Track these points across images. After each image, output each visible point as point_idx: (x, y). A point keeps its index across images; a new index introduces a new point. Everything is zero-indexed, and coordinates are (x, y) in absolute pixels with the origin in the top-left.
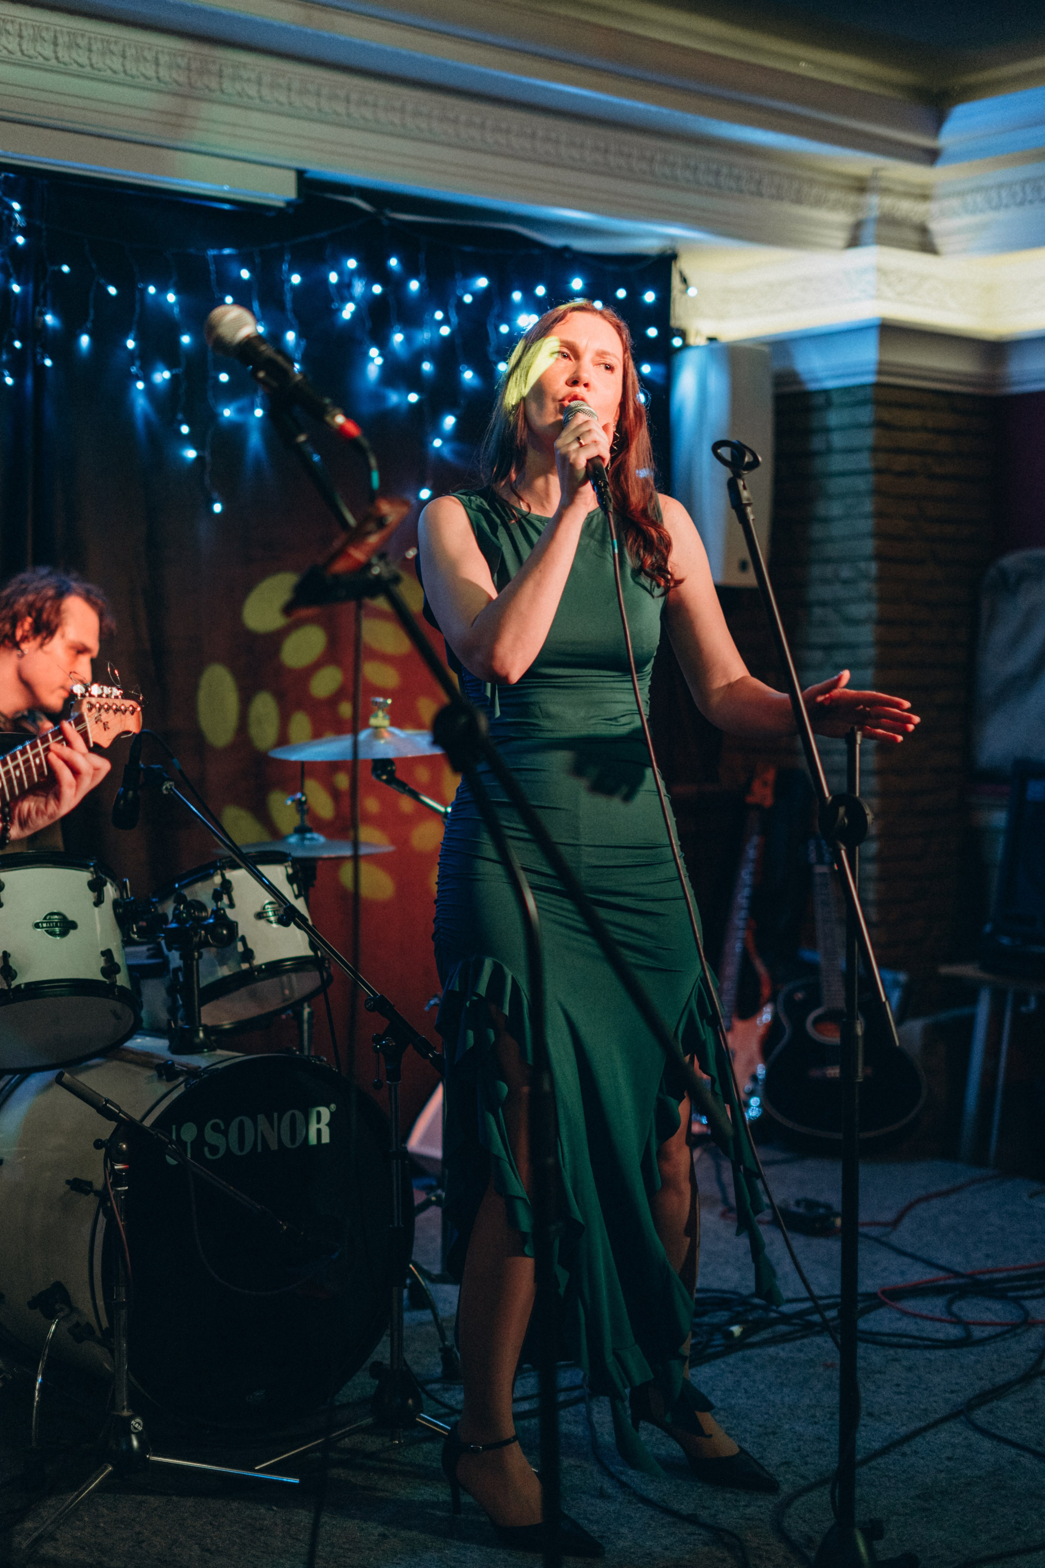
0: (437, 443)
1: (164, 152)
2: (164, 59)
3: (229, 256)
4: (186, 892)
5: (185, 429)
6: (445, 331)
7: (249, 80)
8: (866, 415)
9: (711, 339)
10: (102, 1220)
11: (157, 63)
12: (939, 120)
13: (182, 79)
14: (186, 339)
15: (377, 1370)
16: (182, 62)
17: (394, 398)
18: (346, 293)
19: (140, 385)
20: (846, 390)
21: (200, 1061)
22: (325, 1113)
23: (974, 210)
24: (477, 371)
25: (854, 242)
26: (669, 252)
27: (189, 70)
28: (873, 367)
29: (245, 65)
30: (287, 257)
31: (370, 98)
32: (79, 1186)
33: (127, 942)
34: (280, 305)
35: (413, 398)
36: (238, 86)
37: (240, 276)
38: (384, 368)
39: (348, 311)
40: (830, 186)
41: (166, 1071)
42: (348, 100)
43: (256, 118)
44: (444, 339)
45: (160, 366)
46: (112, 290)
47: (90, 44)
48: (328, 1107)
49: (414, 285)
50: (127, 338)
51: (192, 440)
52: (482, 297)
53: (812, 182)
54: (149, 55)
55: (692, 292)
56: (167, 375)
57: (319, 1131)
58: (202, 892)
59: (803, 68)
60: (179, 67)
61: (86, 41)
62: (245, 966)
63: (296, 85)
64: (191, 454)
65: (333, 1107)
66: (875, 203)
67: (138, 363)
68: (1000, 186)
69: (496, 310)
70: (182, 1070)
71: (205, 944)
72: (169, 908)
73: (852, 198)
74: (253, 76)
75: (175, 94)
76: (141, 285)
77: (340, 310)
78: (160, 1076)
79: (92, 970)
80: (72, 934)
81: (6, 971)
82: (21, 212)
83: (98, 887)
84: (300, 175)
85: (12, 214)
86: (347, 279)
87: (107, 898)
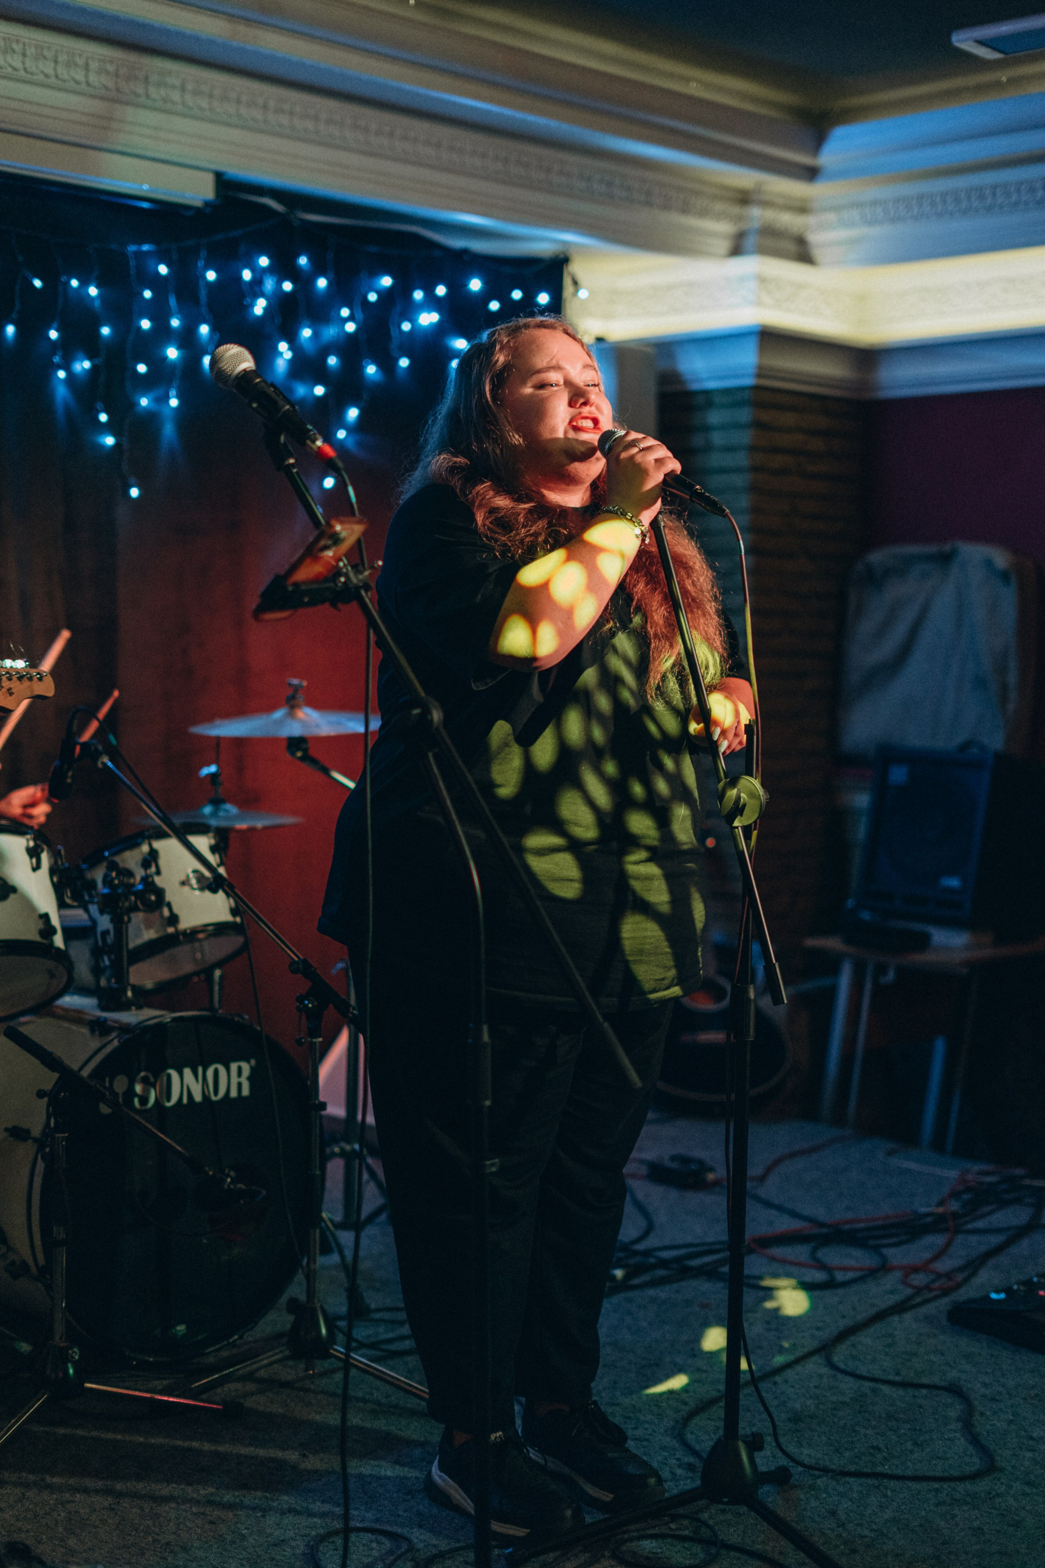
0: (341, 434)
1: (90, 152)
2: (94, 65)
3: (148, 252)
4: (117, 859)
5: (103, 417)
6: (350, 327)
7: (173, 87)
8: (744, 415)
9: (600, 340)
10: (40, 1166)
11: (87, 67)
12: (819, 140)
13: (111, 84)
14: (105, 331)
15: (293, 1306)
16: (111, 68)
17: (301, 390)
18: (257, 289)
19: (62, 374)
20: (727, 392)
21: (130, 1017)
22: (246, 1068)
23: (851, 224)
24: (380, 365)
25: (736, 251)
26: (562, 256)
27: (117, 75)
28: (752, 371)
29: (170, 73)
30: (203, 253)
31: (287, 107)
32: (18, 1133)
33: (62, 905)
34: (196, 301)
35: (319, 391)
36: (163, 92)
37: (158, 273)
38: (292, 362)
39: (259, 307)
40: (715, 198)
41: (99, 1027)
42: (265, 107)
43: (179, 123)
44: (349, 336)
45: (80, 355)
46: (38, 283)
47: (24, 49)
48: (248, 1061)
49: (322, 283)
50: (49, 328)
51: (111, 428)
52: (386, 296)
53: (697, 193)
54: (80, 61)
55: (583, 294)
56: (87, 364)
57: (240, 1085)
58: (131, 859)
59: (693, 89)
60: (108, 73)
61: (21, 46)
62: (171, 930)
63: (217, 92)
64: (110, 441)
65: (253, 1062)
66: (757, 215)
67: (60, 353)
68: (874, 203)
69: (398, 308)
70: (115, 1027)
71: (135, 909)
72: (98, 875)
73: (736, 210)
74: (177, 82)
75: (102, 98)
76: (64, 279)
77: (252, 305)
78: (93, 1031)
79: (30, 931)
80: (14, 898)
83: (36, 852)
84: (218, 177)
86: (258, 275)
87: (43, 863)
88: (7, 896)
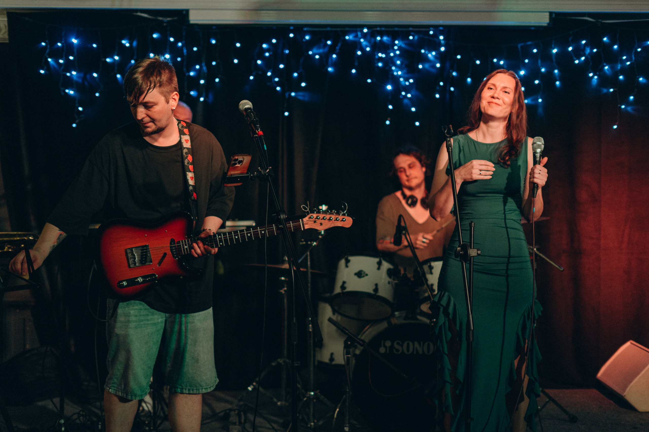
0: (623, 106)
1: (493, 13)
6: (628, 63)
17: (605, 90)
30: (553, 42)
34: (551, 61)
35: (612, 90)
37: (532, 52)
44: (628, 67)
46: (478, 62)
52: (646, 48)
76: (490, 59)
79: (369, 289)
80: (366, 278)
81: (343, 287)
82: (444, 39)
83: (379, 264)
84: (551, 13)
85: (440, 40)
86: (582, 47)
87: (382, 267)
88: (363, 277)
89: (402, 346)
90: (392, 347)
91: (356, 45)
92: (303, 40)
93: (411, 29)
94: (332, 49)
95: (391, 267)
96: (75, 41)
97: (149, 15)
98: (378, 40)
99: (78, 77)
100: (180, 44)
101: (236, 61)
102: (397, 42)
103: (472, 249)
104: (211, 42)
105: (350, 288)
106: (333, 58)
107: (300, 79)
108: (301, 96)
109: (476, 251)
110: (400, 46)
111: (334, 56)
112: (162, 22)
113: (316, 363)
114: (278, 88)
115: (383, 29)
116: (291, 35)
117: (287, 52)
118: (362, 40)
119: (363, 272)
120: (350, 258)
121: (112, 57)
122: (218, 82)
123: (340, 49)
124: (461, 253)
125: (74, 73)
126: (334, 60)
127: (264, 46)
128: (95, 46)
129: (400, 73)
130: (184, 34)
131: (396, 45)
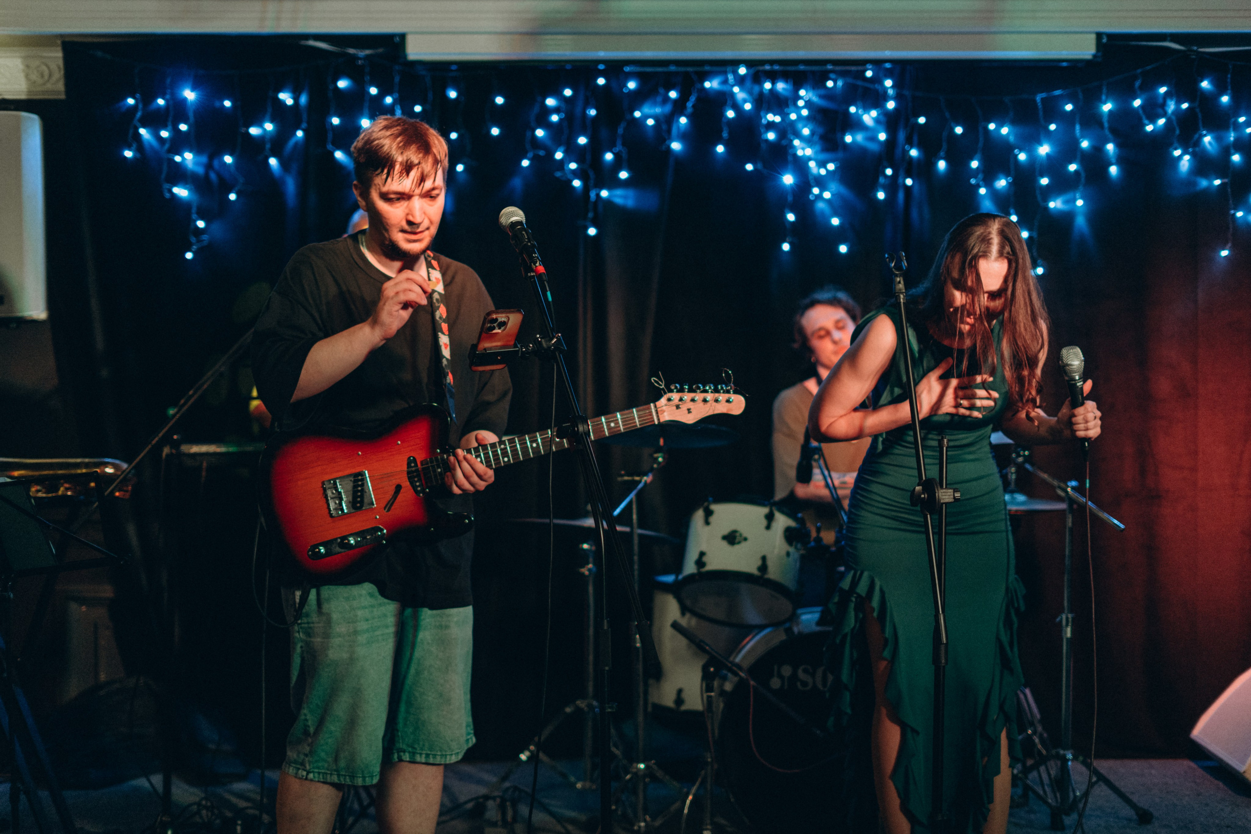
1: (986, 36)
14: (1022, 156)
17: (1204, 183)
18: (1160, 111)
19: (983, 191)
30: (1105, 91)
34: (1100, 126)
35: (1217, 182)
37: (1064, 109)
45: (1002, 176)
46: (959, 130)
50: (971, 160)
56: (1005, 182)
67: (981, 176)
76: (983, 124)
79: (750, 566)
80: (743, 544)
81: (700, 563)
82: (893, 87)
83: (770, 518)
84: (1099, 35)
85: (885, 89)
86: (1161, 100)
87: (774, 525)
88: (739, 543)
89: (813, 675)
90: (794, 677)
91: (724, 99)
92: (624, 90)
93: (830, 67)
94: (679, 107)
95: (791, 523)
96: (189, 95)
97: (329, 45)
98: (766, 90)
99: (196, 163)
100: (389, 100)
101: (495, 131)
102: (802, 92)
103: (944, 489)
104: (448, 95)
105: (714, 564)
106: (680, 125)
107: (618, 165)
108: (621, 197)
109: (952, 493)
110: (809, 100)
111: (683, 120)
112: (355, 58)
113: (650, 709)
114: (577, 183)
115: (776, 67)
116: (601, 81)
117: (593, 112)
118: (736, 89)
119: (738, 534)
120: (714, 507)
121: (260, 124)
122: (461, 172)
123: (693, 106)
124: (923, 496)
125: (189, 156)
126: (682, 128)
127: (550, 102)
128: (227, 104)
129: (809, 152)
130: (397, 79)
131: (801, 98)
